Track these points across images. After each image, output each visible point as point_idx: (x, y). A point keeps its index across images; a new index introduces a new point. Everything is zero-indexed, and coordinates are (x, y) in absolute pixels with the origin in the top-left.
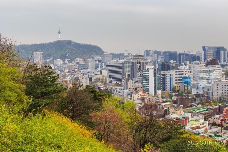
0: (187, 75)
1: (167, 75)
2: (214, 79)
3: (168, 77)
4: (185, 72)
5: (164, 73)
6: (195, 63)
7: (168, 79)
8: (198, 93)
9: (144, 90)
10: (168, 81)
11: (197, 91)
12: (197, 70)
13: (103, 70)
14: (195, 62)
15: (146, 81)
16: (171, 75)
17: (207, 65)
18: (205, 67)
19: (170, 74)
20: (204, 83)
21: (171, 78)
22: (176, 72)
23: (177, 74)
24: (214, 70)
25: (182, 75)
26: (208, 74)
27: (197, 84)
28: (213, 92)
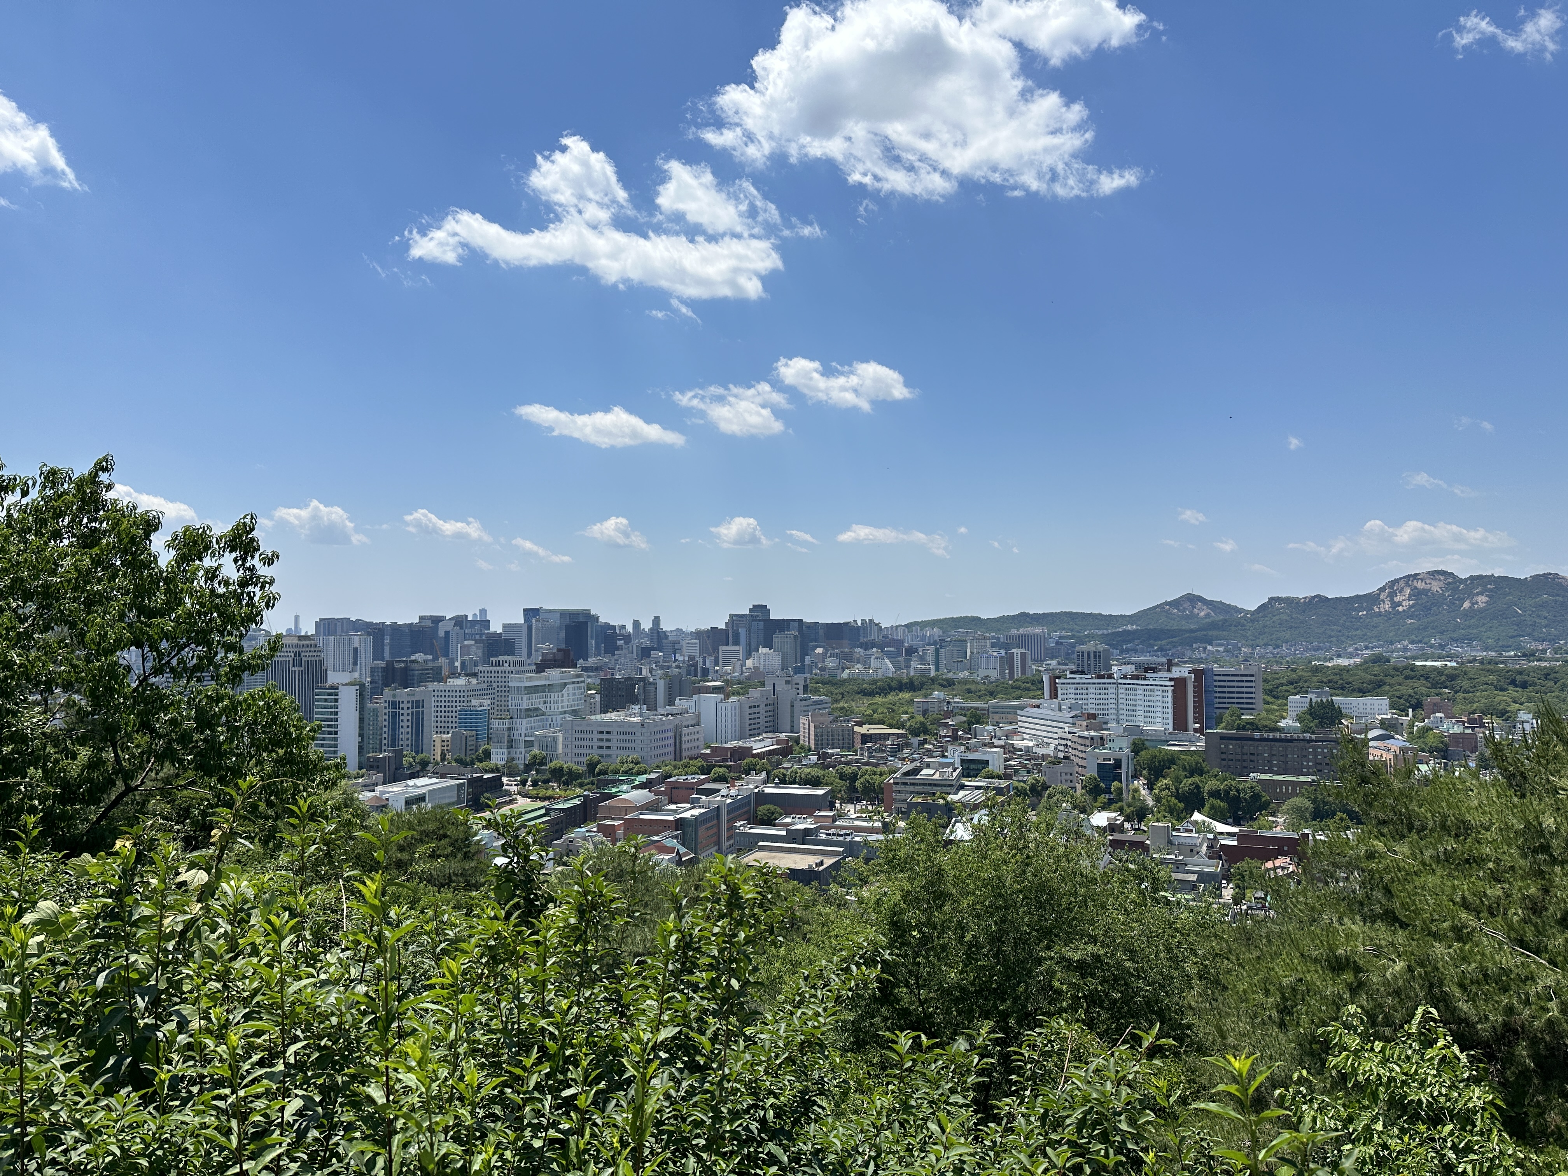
0: (475, 702)
1: (405, 706)
3: (410, 711)
4: (465, 694)
5: (394, 696)
6: (500, 664)
7: (410, 718)
8: (513, 759)
10: (409, 724)
12: (510, 684)
14: (501, 658)
15: (329, 726)
16: (419, 704)
18: (534, 675)
19: (418, 701)
20: (531, 728)
21: (418, 712)
22: (436, 694)
23: (439, 699)
24: (566, 684)
25: (458, 704)
26: (546, 697)
27: (509, 729)
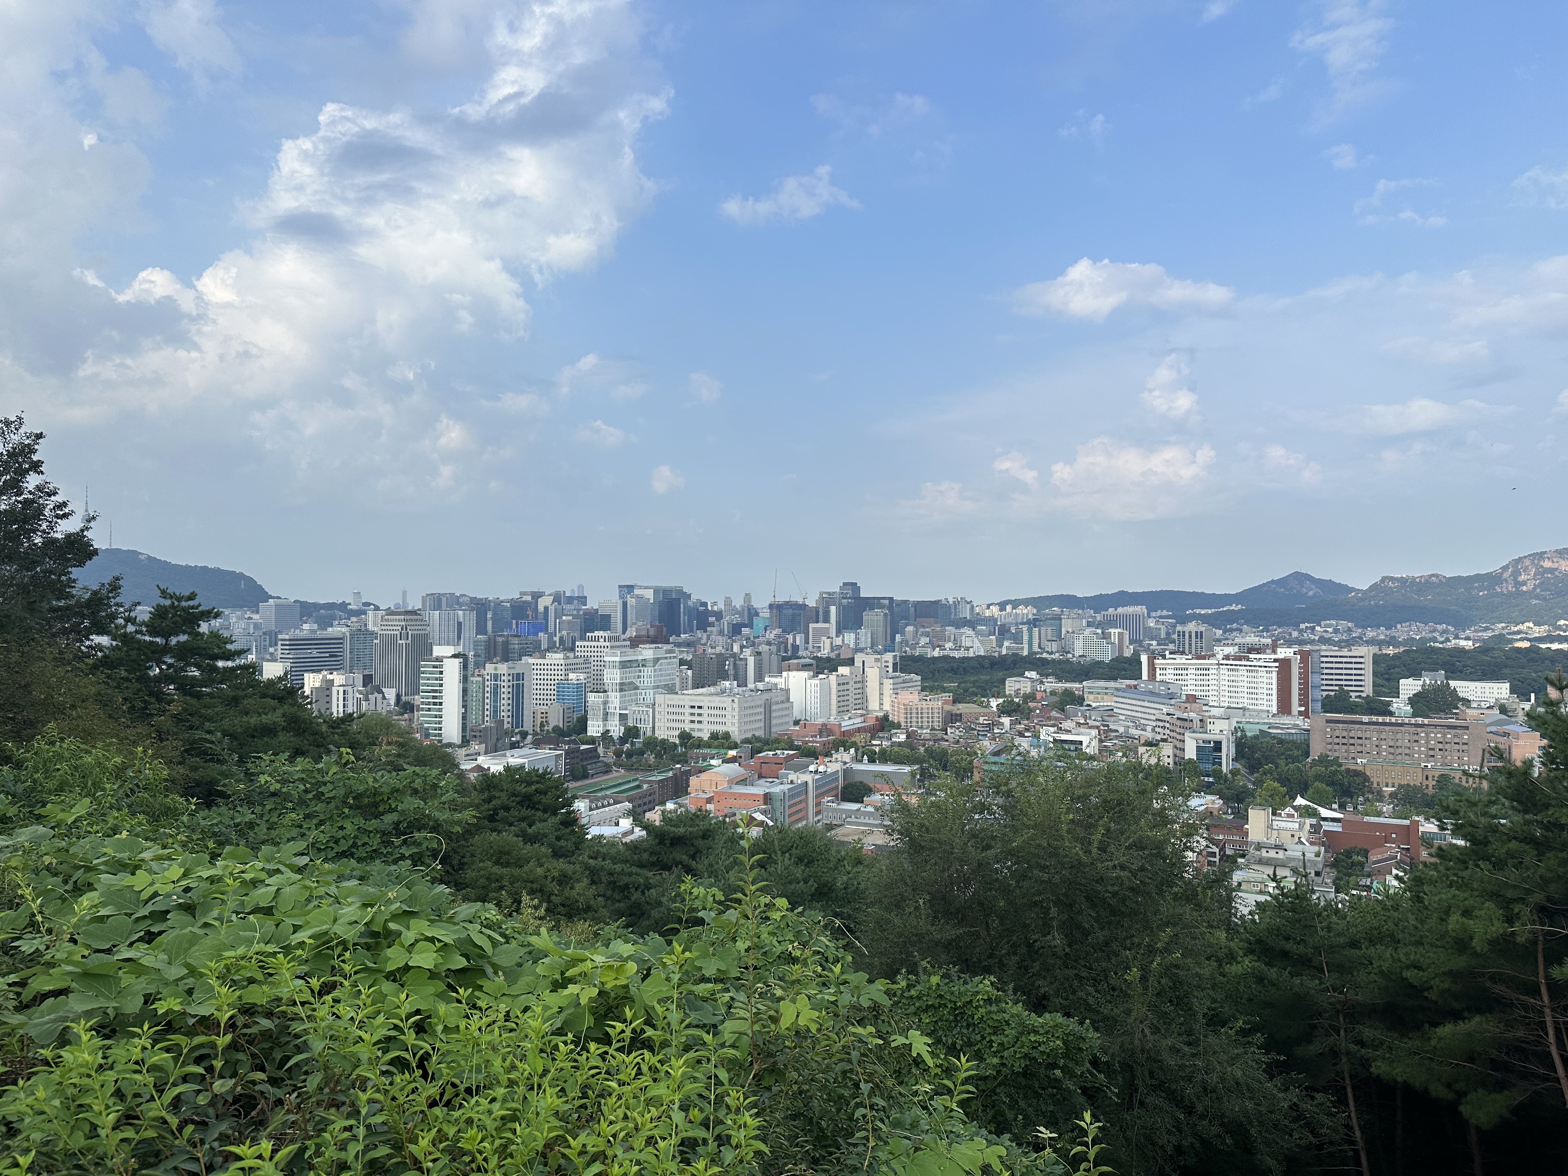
0: (572, 676)
1: (507, 678)
2: (658, 687)
3: (511, 684)
4: (564, 667)
5: (496, 669)
6: (596, 639)
7: (510, 690)
8: (608, 731)
9: (427, 729)
10: (510, 695)
11: (605, 725)
12: (606, 659)
13: (268, 660)
14: (596, 633)
15: (434, 697)
16: (519, 677)
17: (635, 643)
18: (628, 649)
19: (518, 674)
20: (625, 702)
21: (518, 685)
22: (535, 667)
23: (539, 672)
24: (658, 659)
25: (556, 677)
26: (640, 671)
27: (605, 702)
28: (654, 728)
